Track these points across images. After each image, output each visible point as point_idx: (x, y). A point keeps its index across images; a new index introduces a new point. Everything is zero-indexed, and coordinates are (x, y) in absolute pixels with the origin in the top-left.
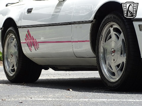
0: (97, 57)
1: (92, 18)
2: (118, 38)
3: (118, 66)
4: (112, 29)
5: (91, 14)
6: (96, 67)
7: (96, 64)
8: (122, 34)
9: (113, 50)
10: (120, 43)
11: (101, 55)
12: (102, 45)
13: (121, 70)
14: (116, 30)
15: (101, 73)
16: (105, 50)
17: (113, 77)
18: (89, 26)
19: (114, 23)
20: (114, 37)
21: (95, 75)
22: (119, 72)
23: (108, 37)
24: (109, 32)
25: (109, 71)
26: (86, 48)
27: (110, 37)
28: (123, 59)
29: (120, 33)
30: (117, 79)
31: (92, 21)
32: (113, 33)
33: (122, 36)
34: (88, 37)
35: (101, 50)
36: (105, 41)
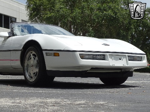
0: (24, 68)
1: (21, 48)
2: (35, 59)
3: (34, 73)
4: (32, 54)
5: (21, 46)
6: (23, 74)
7: (23, 72)
8: (37, 57)
9: (32, 65)
10: (36, 62)
11: (26, 68)
12: (26, 62)
13: (36, 75)
14: (34, 55)
15: (25, 77)
16: (28, 65)
17: (32, 79)
18: (20, 52)
19: (33, 51)
20: (32, 58)
21: (22, 77)
22: (35, 77)
23: (30, 58)
24: (30, 55)
25: (29, 75)
26: (18, 64)
27: (31, 59)
28: (37, 70)
29: (36, 56)
30: (34, 80)
31: (21, 50)
32: (32, 56)
33: (37, 58)
34: (19, 58)
35: (26, 65)
36: (28, 60)
